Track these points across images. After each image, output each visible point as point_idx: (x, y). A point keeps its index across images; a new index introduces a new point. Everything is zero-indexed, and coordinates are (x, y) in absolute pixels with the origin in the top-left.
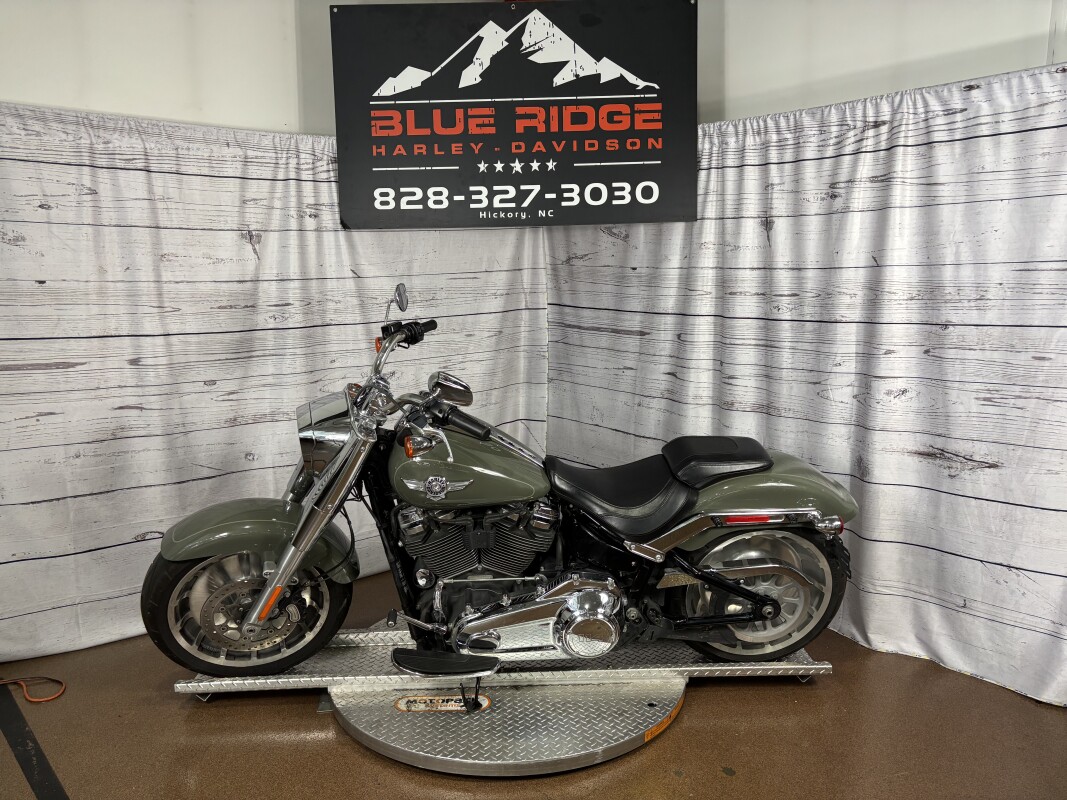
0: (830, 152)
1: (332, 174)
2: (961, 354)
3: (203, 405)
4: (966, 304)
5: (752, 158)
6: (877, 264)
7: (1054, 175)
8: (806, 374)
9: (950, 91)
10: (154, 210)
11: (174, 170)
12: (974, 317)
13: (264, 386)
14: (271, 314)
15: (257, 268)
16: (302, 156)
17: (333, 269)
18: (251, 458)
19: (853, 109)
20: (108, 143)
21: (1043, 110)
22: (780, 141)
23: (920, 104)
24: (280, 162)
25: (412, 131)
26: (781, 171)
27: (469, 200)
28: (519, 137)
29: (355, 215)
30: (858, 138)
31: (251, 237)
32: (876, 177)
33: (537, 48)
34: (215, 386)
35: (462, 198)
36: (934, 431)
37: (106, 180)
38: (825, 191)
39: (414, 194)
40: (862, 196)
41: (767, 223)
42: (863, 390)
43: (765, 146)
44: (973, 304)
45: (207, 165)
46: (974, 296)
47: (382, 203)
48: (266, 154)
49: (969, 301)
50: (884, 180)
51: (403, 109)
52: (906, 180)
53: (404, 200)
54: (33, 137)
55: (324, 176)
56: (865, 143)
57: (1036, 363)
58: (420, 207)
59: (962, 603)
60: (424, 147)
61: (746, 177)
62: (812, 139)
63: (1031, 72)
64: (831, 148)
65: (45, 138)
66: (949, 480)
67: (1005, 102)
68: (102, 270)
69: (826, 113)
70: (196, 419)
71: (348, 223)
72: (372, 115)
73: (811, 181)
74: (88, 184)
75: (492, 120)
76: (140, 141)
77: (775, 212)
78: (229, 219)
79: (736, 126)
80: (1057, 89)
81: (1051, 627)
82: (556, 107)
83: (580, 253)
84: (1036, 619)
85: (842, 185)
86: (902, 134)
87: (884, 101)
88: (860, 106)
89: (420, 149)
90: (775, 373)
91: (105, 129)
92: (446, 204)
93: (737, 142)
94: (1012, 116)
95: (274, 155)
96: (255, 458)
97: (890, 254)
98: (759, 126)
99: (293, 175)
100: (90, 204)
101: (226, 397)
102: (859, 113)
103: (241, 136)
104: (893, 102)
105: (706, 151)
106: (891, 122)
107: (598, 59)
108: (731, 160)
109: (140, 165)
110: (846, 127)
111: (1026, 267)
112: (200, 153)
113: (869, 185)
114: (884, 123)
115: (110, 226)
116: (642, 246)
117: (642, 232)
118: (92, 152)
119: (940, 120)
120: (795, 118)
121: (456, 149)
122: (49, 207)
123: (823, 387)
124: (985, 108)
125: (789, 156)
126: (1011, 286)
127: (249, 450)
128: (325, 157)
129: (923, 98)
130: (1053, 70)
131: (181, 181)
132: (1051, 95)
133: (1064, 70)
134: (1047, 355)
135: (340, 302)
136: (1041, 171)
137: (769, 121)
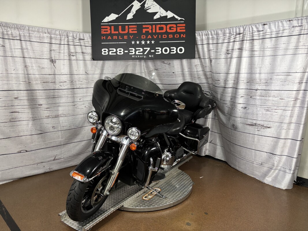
0: (226, 41)
2: (261, 98)
4: (262, 84)
5: (205, 42)
6: (238, 73)
7: (286, 49)
9: (259, 25)
10: (23, 52)
11: (28, 40)
12: (264, 88)
13: (58, 106)
14: (60, 85)
15: (55, 71)
16: (69, 37)
18: (54, 128)
19: (233, 29)
20: (8, 31)
21: (284, 31)
22: (212, 37)
23: (251, 28)
24: (62, 39)
25: (113, 32)
26: (213, 46)
30: (234, 37)
32: (239, 48)
33: (149, 8)
34: (42, 106)
36: (253, 119)
37: (8, 43)
38: (226, 52)
39: (113, 50)
40: (236, 54)
43: (208, 39)
44: (264, 84)
45: (39, 39)
46: (264, 82)
48: (58, 36)
50: (241, 49)
51: (110, 26)
52: (247, 50)
53: (111, 52)
55: (77, 44)
56: (236, 39)
57: (281, 100)
58: (115, 54)
59: (261, 163)
62: (221, 37)
63: (281, 21)
66: (258, 131)
67: (274, 29)
68: (6, 70)
69: (225, 30)
71: (94, 59)
72: (102, 27)
74: (2, 44)
75: (136, 29)
76: (18, 31)
78: (46, 55)
80: (288, 26)
82: (154, 25)
85: (230, 50)
86: (246, 37)
87: (241, 27)
88: (235, 29)
89: (115, 37)
91: (7, 27)
92: (122, 53)
93: (200, 38)
94: (275, 33)
95: (60, 37)
97: (241, 70)
98: (206, 33)
99: (66, 43)
100: (2, 50)
101: (46, 109)
102: (235, 30)
103: (49, 30)
104: (244, 28)
106: (243, 33)
109: (18, 38)
110: (231, 34)
111: (278, 74)
112: (36, 35)
113: (238, 50)
114: (241, 33)
115: (9, 57)
118: (3, 34)
119: (256, 33)
120: (216, 30)
121: (126, 37)
124: (268, 30)
125: (215, 42)
126: (274, 79)
128: (77, 38)
129: (252, 27)
130: (287, 20)
131: (31, 43)
132: (286, 27)
133: (290, 21)
134: (283, 98)
135: (82, 81)
136: (283, 48)
137: (209, 32)
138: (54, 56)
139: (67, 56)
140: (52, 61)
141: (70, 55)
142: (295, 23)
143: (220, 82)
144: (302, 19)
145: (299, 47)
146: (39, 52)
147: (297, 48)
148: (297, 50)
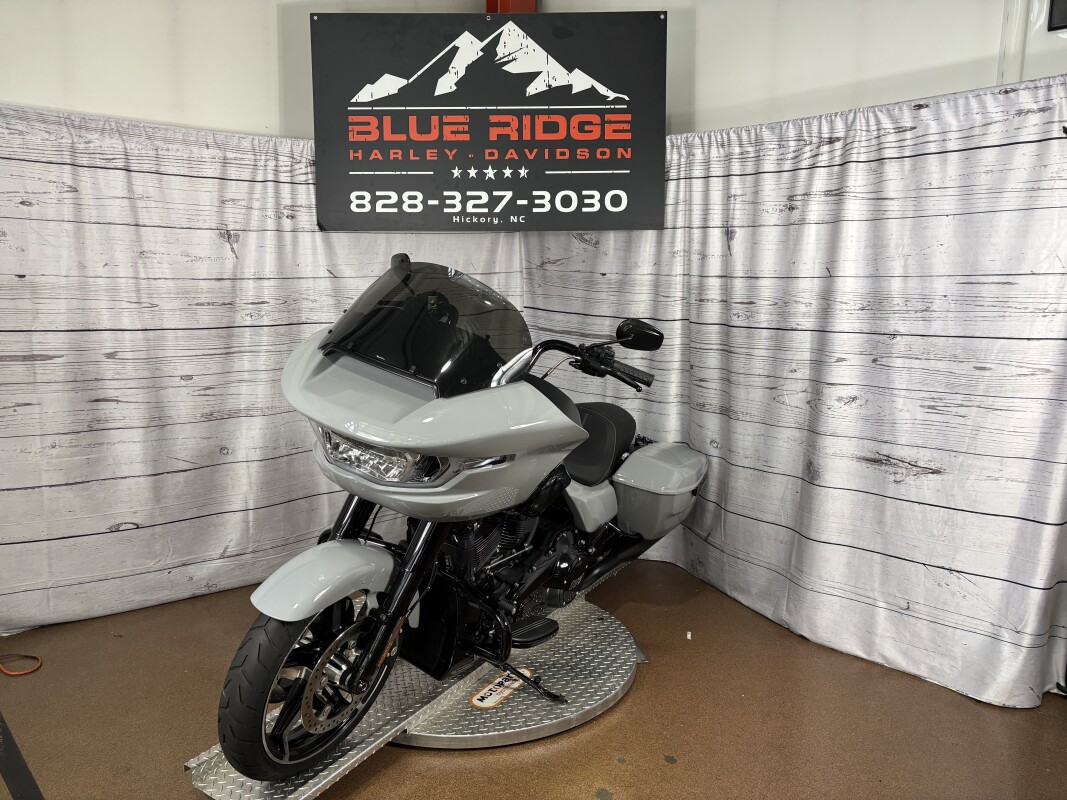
0: (788, 165)
1: (310, 176)
2: (908, 363)
3: (179, 399)
4: (913, 315)
5: (717, 169)
6: (829, 275)
7: (997, 191)
8: (763, 379)
9: (900, 109)
10: (134, 209)
11: (153, 170)
12: (920, 327)
13: (240, 381)
14: (248, 312)
15: (235, 267)
16: (281, 158)
17: (309, 269)
18: (225, 452)
19: (809, 125)
20: (89, 142)
21: (987, 130)
22: (742, 154)
23: (872, 121)
24: (259, 164)
25: (388, 136)
26: (744, 183)
27: (443, 205)
28: (492, 145)
29: (332, 217)
30: (813, 153)
31: (229, 236)
32: (831, 191)
33: (510, 58)
34: (191, 382)
35: (436, 202)
36: (880, 439)
37: (87, 179)
38: (783, 204)
39: (389, 198)
40: (817, 209)
41: (728, 233)
42: (815, 397)
43: (728, 158)
44: (919, 315)
45: (187, 165)
46: (920, 308)
47: (358, 206)
48: (249, 156)
49: (916, 312)
50: (837, 194)
51: (379, 115)
52: (861, 195)
53: (380, 203)
54: (16, 136)
55: (302, 178)
56: (820, 158)
57: (978, 372)
58: (395, 210)
59: (905, 605)
60: (400, 151)
61: (711, 188)
62: (771, 153)
63: (976, 93)
64: (789, 162)
65: (28, 137)
66: (894, 485)
67: (952, 122)
68: (82, 266)
69: (784, 128)
70: (172, 413)
71: (325, 225)
72: (350, 120)
73: (770, 193)
74: (69, 182)
75: (466, 128)
76: (120, 142)
77: (736, 223)
78: (207, 218)
79: (701, 139)
80: (1001, 109)
81: (990, 629)
82: (528, 117)
83: (552, 258)
84: (975, 621)
85: (799, 198)
86: (855, 151)
87: (838, 119)
88: (815, 123)
89: (396, 154)
90: (734, 378)
91: (87, 129)
92: (420, 208)
93: (703, 153)
94: (958, 135)
95: (253, 157)
96: (230, 451)
97: (841, 265)
98: (722, 138)
99: (271, 177)
100: (71, 201)
101: (203, 392)
102: (815, 129)
103: (220, 138)
104: (847, 120)
105: (675, 162)
106: (846, 138)
107: (570, 70)
108: (698, 171)
109: (120, 164)
110: (803, 142)
111: (969, 279)
112: (179, 154)
113: (823, 198)
114: (838, 139)
115: (89, 223)
116: (611, 253)
117: (612, 240)
118: (73, 151)
119: (891, 138)
120: (756, 129)
121: (431, 154)
122: (30, 204)
123: (779, 393)
124: (934, 127)
125: (750, 168)
126: (954, 298)
127: (223, 444)
128: (304, 160)
129: (876, 116)
130: (997, 91)
131: (161, 181)
132: (993, 116)
133: (1006, 92)
134: (988, 366)
135: (316, 301)
136: (984, 187)
137: (732, 134)
138: (233, 218)
139: (273, 217)
140: (227, 235)
141: (279, 218)
142: (1025, 100)
143: (754, 309)
144: (1049, 87)
145: (1044, 185)
146: (187, 207)
147: (1034, 187)
148: (1034, 194)
